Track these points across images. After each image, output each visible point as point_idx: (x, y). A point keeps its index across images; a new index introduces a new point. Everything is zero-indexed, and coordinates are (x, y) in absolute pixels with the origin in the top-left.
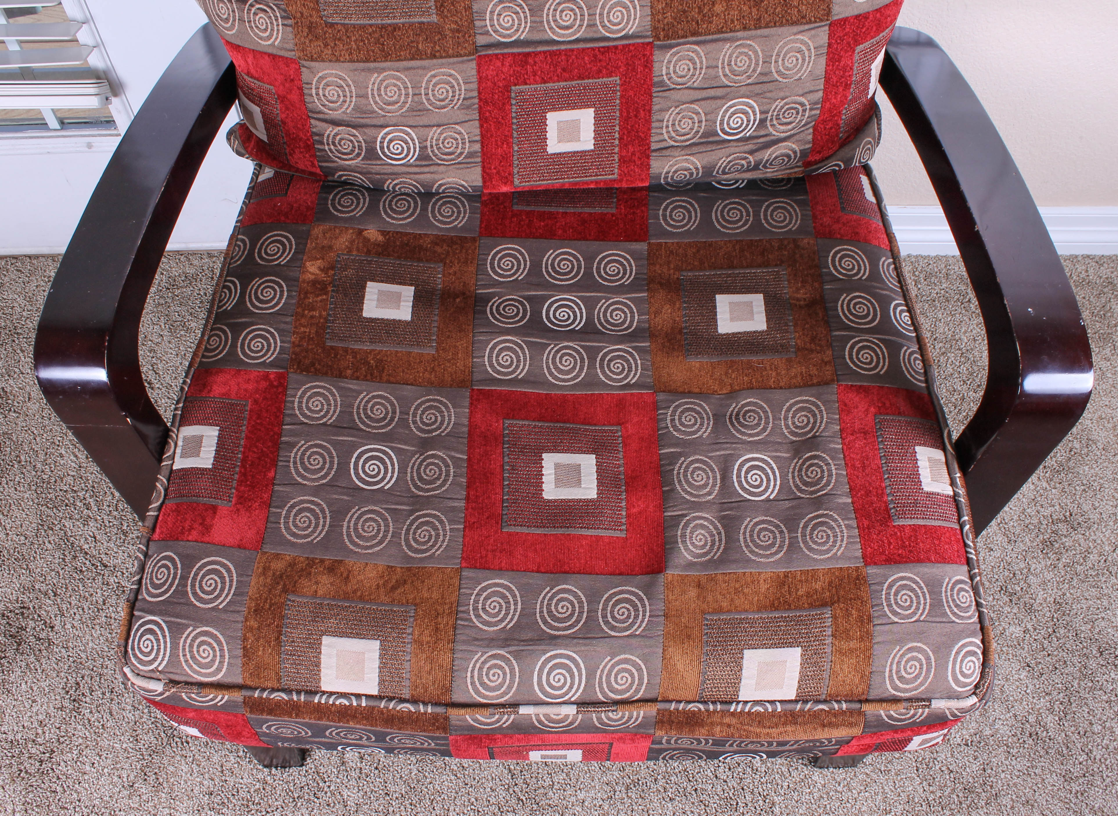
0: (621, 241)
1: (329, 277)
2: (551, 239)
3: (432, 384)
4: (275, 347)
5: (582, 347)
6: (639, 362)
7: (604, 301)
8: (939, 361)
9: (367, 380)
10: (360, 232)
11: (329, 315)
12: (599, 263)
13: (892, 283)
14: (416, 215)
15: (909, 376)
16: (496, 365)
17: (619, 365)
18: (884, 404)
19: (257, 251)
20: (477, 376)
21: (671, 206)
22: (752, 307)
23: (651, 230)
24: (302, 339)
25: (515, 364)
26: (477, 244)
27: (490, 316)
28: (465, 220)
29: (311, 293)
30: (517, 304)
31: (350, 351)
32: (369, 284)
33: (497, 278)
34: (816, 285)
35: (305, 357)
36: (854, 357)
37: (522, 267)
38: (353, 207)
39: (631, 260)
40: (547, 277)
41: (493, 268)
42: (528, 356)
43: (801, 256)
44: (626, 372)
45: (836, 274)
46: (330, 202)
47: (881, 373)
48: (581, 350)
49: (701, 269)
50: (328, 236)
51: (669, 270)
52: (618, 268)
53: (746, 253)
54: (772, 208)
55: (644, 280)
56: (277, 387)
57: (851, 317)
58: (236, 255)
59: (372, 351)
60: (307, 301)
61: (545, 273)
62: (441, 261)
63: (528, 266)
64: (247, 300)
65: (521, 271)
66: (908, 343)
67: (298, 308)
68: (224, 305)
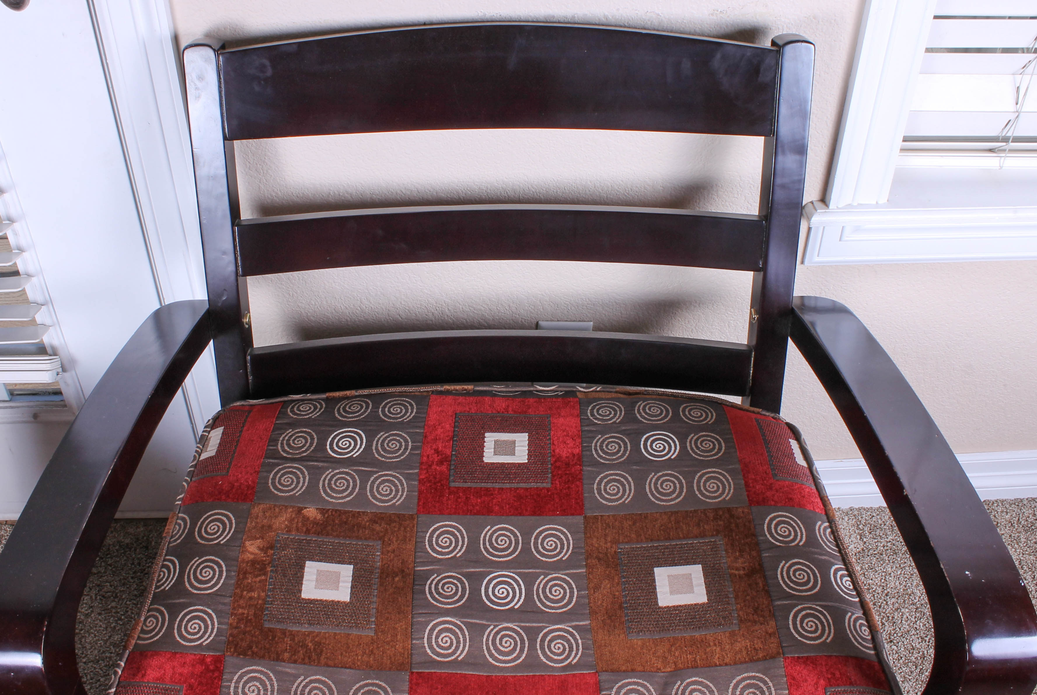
0: (558, 515)
1: (268, 556)
2: (488, 515)
3: (371, 667)
4: (213, 629)
5: (521, 628)
6: (580, 641)
7: (542, 577)
8: (893, 617)
9: (304, 664)
10: (300, 510)
11: (267, 596)
12: (537, 538)
13: (830, 548)
14: (355, 494)
15: (856, 644)
16: (435, 646)
17: (560, 645)
18: (834, 674)
19: (197, 529)
20: (416, 659)
21: (605, 480)
22: (691, 579)
23: (587, 505)
24: (240, 621)
25: (454, 646)
26: (415, 522)
27: (428, 596)
28: (403, 498)
29: (250, 573)
30: (455, 581)
31: (288, 634)
32: (308, 563)
33: (435, 555)
34: (754, 553)
35: (242, 640)
36: (799, 626)
37: (460, 543)
38: (293, 486)
39: (568, 534)
40: (486, 554)
41: (431, 545)
42: (467, 637)
43: (737, 526)
44: (567, 652)
45: (773, 541)
46: (270, 481)
47: (828, 641)
48: (521, 631)
49: (638, 542)
50: (267, 514)
51: (606, 543)
52: (555, 542)
53: (681, 524)
54: (704, 478)
55: (581, 554)
56: (213, 671)
57: (792, 585)
58: (176, 534)
59: (310, 633)
60: (246, 582)
61: (483, 550)
62: (380, 539)
63: (466, 543)
64: (186, 580)
65: (459, 548)
66: (852, 609)
67: (236, 589)
68: (163, 584)
